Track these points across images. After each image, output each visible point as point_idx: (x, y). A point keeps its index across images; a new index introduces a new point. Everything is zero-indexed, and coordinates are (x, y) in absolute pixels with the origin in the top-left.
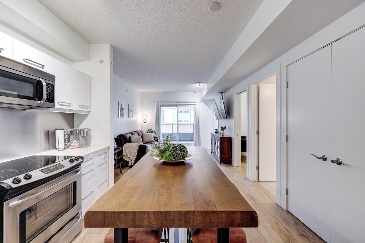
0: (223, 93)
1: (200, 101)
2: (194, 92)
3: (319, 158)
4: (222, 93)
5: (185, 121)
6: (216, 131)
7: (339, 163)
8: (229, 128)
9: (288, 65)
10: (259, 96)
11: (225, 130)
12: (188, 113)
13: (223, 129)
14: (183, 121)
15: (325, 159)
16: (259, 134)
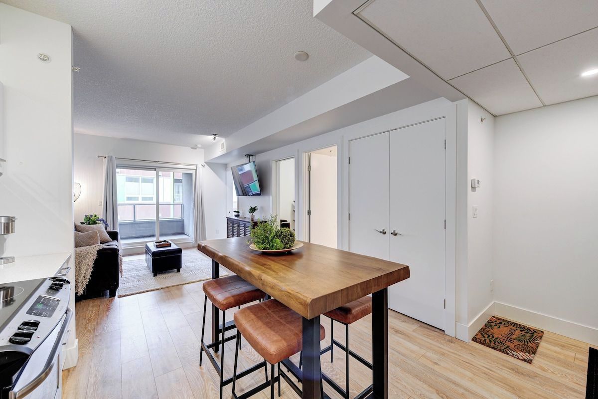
0: (251, 157)
1: (204, 164)
2: (192, 148)
3: (381, 232)
4: (249, 156)
5: (144, 199)
6: (236, 214)
7: (395, 234)
8: (262, 208)
9: (350, 140)
10: (310, 168)
11: (256, 212)
12: (152, 183)
13: (253, 210)
14: (140, 199)
15: (385, 233)
16: (310, 214)
